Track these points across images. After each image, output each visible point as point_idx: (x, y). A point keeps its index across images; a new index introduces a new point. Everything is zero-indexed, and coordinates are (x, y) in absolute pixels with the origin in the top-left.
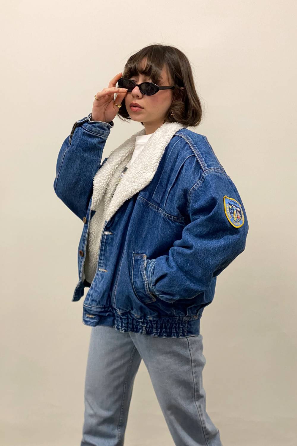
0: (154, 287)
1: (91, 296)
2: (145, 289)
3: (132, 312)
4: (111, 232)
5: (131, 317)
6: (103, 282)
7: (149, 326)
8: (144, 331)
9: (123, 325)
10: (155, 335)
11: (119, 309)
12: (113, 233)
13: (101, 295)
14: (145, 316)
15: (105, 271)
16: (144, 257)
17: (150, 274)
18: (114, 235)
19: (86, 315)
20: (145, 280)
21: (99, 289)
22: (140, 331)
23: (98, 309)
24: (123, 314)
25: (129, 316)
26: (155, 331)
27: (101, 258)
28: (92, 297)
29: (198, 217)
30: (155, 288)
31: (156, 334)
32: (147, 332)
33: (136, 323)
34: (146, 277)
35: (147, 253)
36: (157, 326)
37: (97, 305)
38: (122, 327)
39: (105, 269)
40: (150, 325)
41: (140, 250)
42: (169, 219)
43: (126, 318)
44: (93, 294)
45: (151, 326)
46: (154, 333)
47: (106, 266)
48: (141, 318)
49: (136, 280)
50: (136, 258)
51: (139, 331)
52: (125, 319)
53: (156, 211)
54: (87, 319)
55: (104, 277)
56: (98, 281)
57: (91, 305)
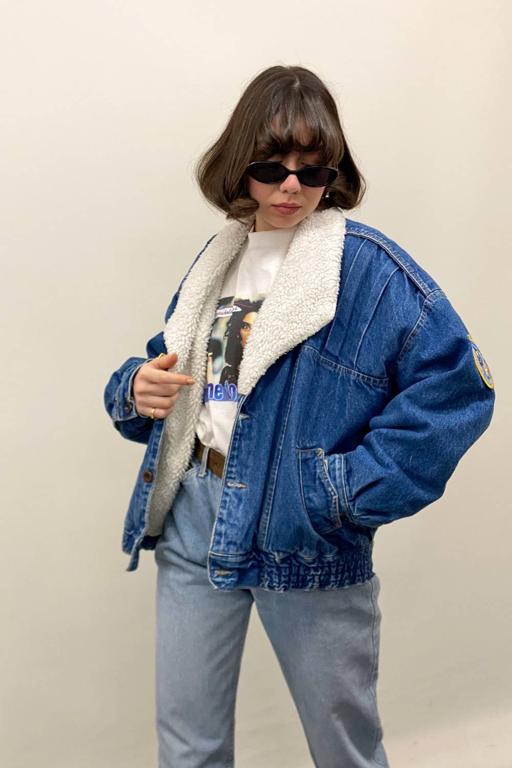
0: (351, 504)
1: (223, 536)
2: (332, 509)
3: (301, 554)
4: (248, 414)
5: (297, 562)
6: (244, 506)
7: (324, 573)
8: (315, 584)
9: (283, 579)
10: (333, 586)
11: (278, 551)
12: (250, 415)
13: (245, 531)
14: (321, 555)
15: (240, 486)
16: (320, 453)
17: (342, 481)
18: (252, 419)
19: (216, 572)
20: (333, 493)
21: (238, 521)
22: (310, 584)
23: (238, 558)
24: (283, 561)
25: (294, 561)
26: (334, 580)
27: (231, 463)
28: (226, 537)
29: (426, 375)
30: (354, 505)
31: (335, 583)
32: (320, 585)
33: (305, 571)
34: (333, 488)
35: (324, 444)
36: (337, 571)
37: (237, 551)
38: (279, 583)
39: (240, 483)
40: (326, 571)
41: (309, 442)
42: (366, 383)
43: (288, 566)
44: (228, 532)
45: (328, 572)
46: (332, 584)
47: (241, 476)
48: (314, 562)
49: (310, 495)
50: (304, 456)
51: (308, 585)
52: (286, 568)
53: (333, 370)
54: (219, 580)
55: (244, 498)
56: (231, 506)
57: (227, 553)
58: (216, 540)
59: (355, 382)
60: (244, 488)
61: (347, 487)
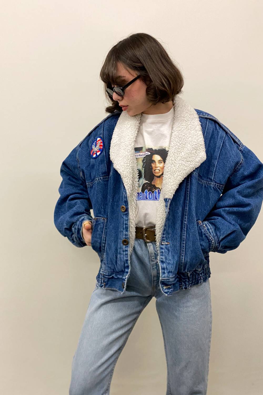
2: (211, 247)
3: (197, 269)
14: (203, 266)
16: (200, 223)
17: (214, 234)
20: (212, 240)
21: (171, 261)
22: (200, 281)
25: (194, 273)
27: (164, 233)
28: (167, 270)
34: (212, 237)
43: (192, 276)
44: (167, 267)
47: (167, 239)
48: (201, 271)
49: (201, 243)
53: (201, 183)
54: (166, 291)
55: (170, 249)
56: (166, 254)
57: (169, 277)
58: (162, 272)
59: (213, 188)
60: (169, 244)
61: (217, 237)
